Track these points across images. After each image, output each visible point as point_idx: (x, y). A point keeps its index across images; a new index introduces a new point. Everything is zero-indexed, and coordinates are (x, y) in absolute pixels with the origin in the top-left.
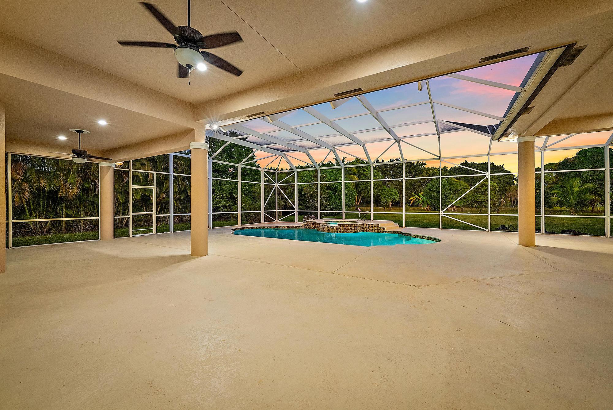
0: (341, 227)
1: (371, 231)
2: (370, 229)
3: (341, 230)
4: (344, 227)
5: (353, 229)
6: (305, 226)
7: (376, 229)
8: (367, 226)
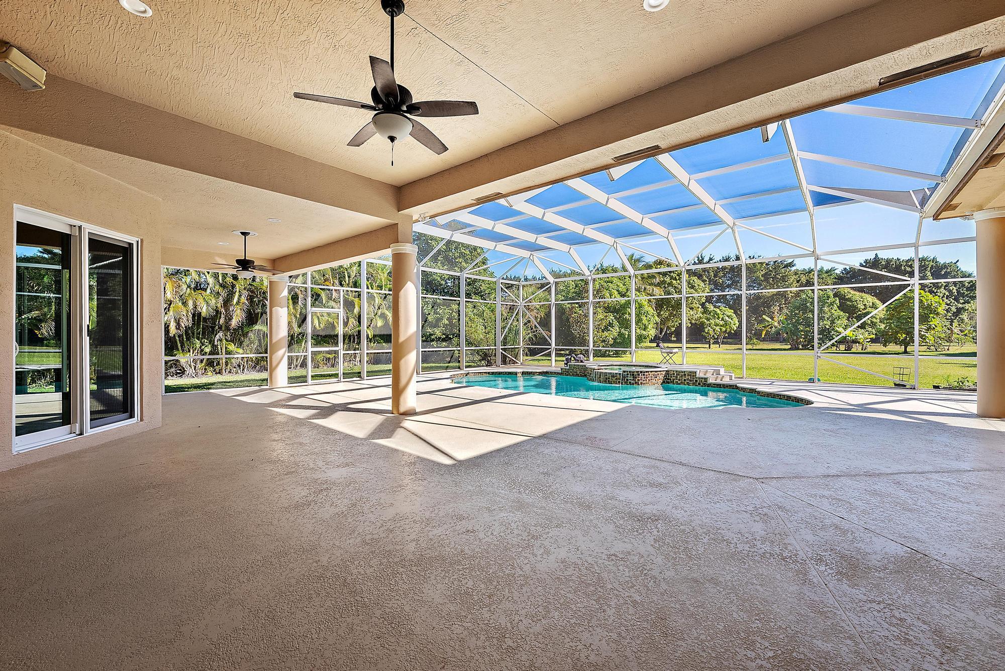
0: (628, 374)
1: (681, 383)
2: (679, 380)
3: (627, 380)
4: (633, 375)
5: (650, 378)
6: (567, 372)
7: (690, 381)
8: (674, 374)
